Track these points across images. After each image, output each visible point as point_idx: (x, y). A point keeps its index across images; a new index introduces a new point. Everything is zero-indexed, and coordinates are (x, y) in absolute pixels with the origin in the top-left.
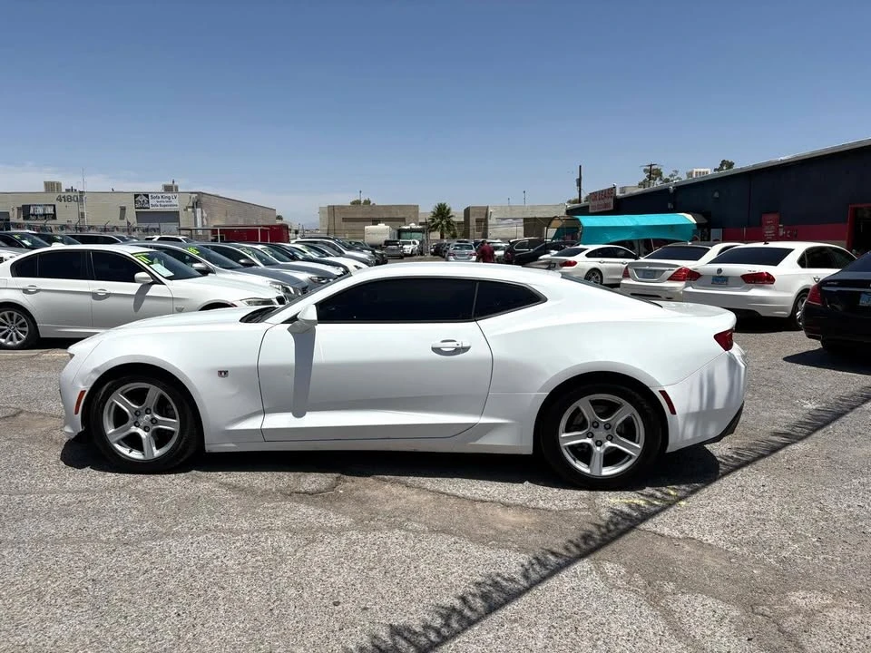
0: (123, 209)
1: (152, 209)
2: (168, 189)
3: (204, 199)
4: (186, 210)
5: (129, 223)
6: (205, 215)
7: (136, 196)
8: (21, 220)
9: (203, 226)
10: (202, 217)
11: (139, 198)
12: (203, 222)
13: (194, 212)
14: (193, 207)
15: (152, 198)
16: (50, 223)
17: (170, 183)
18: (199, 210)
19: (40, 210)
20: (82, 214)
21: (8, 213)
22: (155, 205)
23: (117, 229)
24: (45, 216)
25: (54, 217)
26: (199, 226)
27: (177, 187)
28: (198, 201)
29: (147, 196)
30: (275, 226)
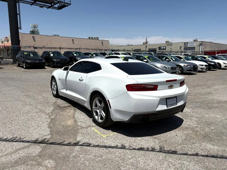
0: (181, 47)
1: (188, 46)
2: (195, 41)
3: (203, 43)
4: (197, 46)
5: (181, 51)
6: (203, 48)
7: (185, 43)
8: (159, 50)
9: (202, 51)
10: (202, 48)
11: (185, 44)
12: (202, 50)
13: (200, 47)
14: (199, 46)
15: (189, 43)
16: (164, 51)
17: (196, 39)
18: (201, 46)
19: (163, 48)
20: (171, 48)
21: (156, 49)
22: (189, 46)
23: (174, 52)
24: (163, 49)
25: (165, 49)
26: (200, 51)
27: (197, 40)
28: (201, 44)
29: (187, 43)
30: (223, 50)
